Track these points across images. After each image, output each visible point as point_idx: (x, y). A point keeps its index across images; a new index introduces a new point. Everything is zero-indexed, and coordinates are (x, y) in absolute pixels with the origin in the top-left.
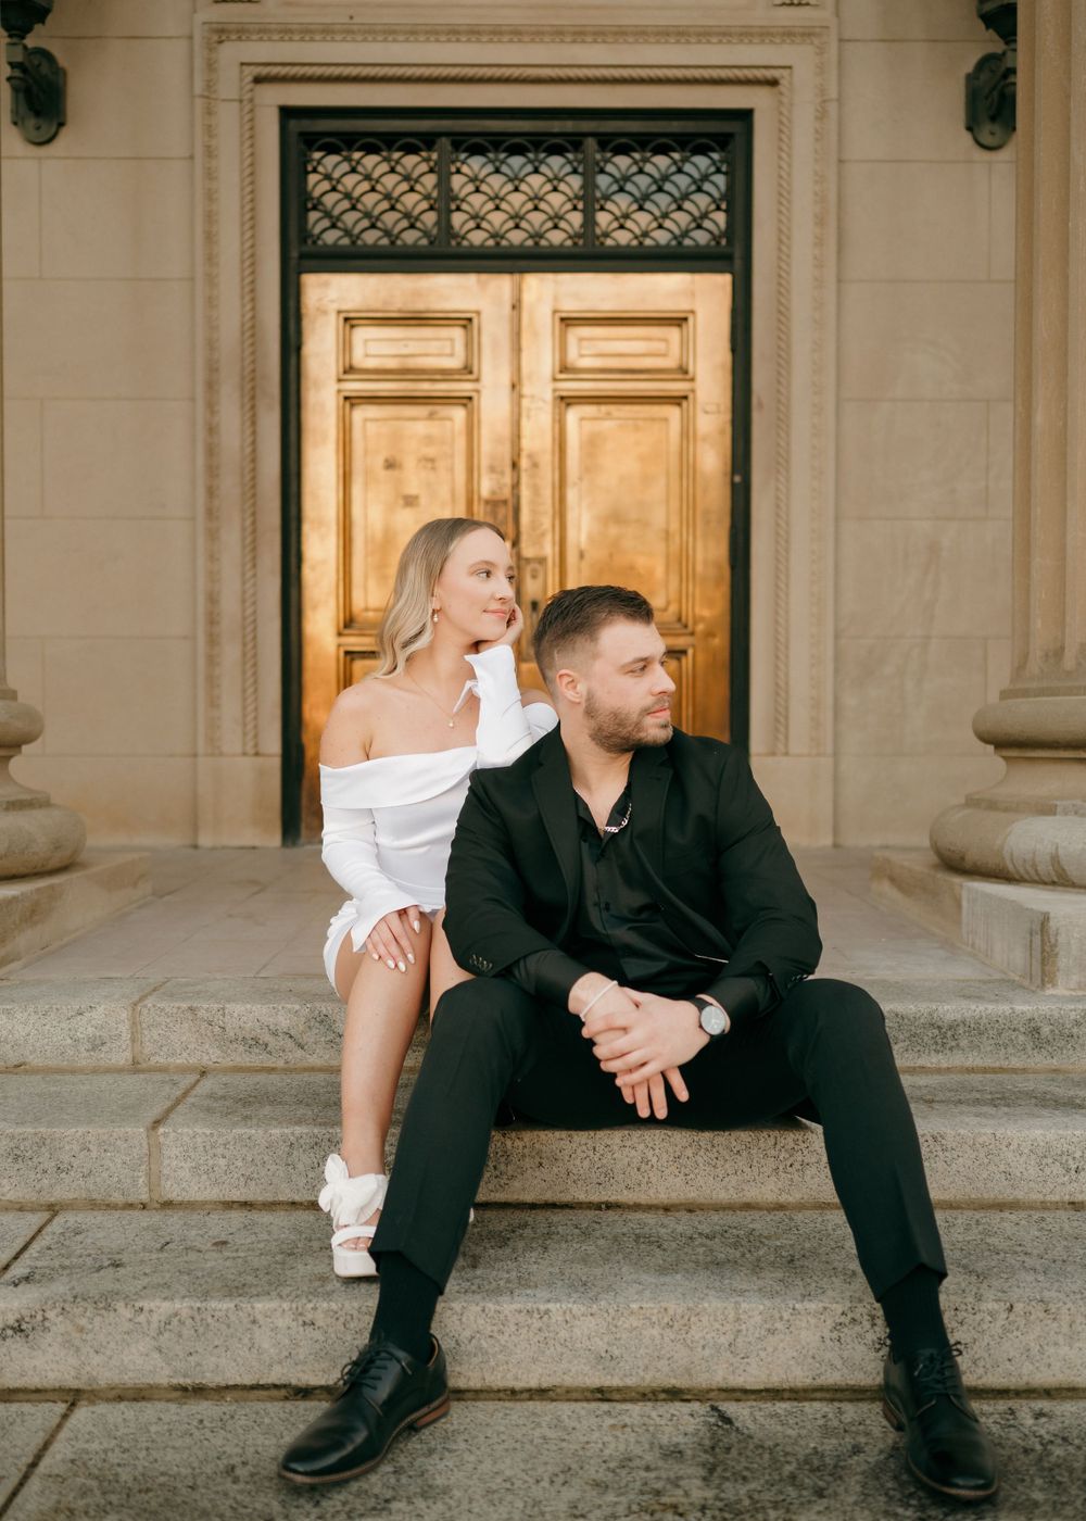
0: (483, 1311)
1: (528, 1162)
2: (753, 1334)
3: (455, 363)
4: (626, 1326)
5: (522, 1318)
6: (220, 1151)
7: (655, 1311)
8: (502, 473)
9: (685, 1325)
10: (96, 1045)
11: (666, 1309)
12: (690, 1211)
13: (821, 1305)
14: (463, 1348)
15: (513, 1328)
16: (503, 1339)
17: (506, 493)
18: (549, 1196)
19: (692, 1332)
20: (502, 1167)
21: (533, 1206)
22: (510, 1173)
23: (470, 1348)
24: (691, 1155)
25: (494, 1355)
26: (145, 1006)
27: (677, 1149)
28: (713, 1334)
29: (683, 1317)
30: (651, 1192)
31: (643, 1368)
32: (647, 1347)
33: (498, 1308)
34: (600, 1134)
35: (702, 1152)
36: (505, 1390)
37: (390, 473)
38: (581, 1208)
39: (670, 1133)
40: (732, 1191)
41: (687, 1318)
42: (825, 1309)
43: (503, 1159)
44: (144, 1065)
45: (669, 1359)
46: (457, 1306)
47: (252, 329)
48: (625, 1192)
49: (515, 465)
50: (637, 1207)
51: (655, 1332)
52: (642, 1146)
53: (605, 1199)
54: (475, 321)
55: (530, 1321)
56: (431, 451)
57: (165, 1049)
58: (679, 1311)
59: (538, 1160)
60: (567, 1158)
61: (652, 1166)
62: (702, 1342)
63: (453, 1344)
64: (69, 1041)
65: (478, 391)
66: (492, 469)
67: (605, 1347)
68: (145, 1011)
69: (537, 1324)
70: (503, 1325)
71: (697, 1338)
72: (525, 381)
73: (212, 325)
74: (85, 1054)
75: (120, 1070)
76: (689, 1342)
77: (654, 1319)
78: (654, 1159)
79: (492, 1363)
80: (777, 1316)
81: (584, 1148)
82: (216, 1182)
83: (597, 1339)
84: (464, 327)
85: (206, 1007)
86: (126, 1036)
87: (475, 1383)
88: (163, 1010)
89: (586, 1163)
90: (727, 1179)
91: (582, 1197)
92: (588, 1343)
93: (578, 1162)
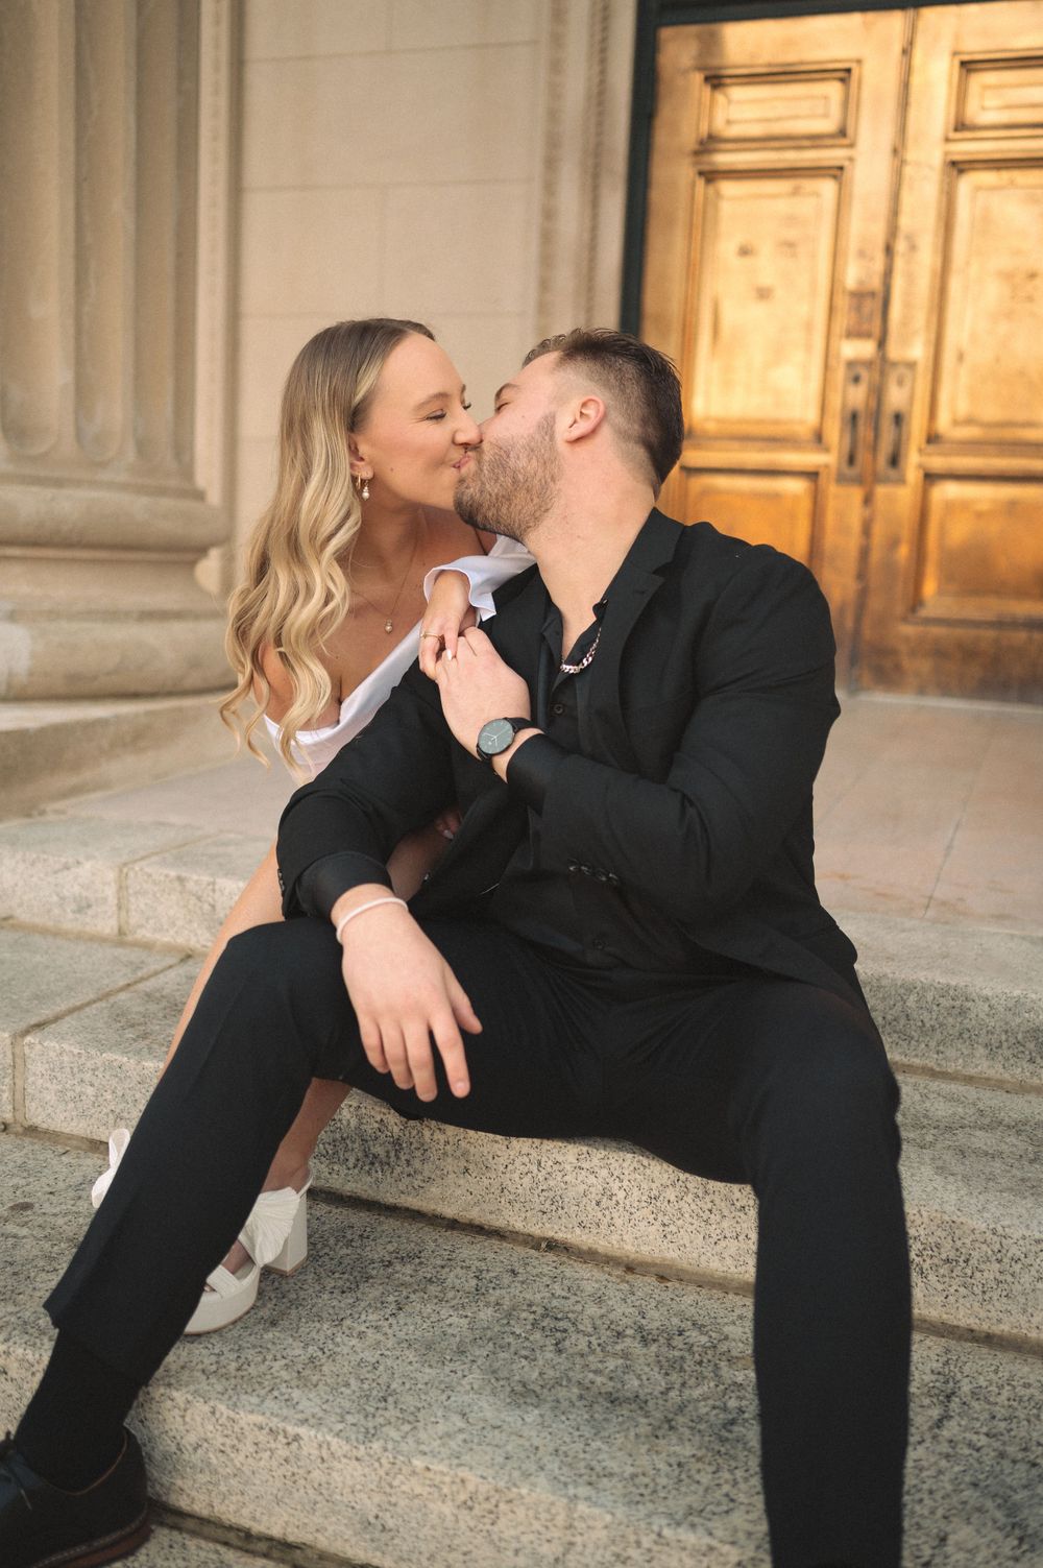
0: (213, 1413)
1: (450, 1164)
2: (593, 1554)
3: (828, 125)
4: (404, 1488)
5: (262, 1437)
6: (88, 1076)
7: (447, 1479)
8: (872, 259)
9: (491, 1512)
10: (83, 907)
11: (463, 1481)
12: (662, 1278)
13: (707, 1540)
14: (186, 1456)
15: (252, 1449)
16: (239, 1459)
17: (876, 283)
18: (475, 1215)
19: (502, 1523)
20: (417, 1164)
21: (453, 1225)
22: (426, 1174)
23: (196, 1458)
24: (673, 1199)
25: (226, 1477)
26: (133, 869)
27: (654, 1186)
28: (532, 1537)
29: (487, 1499)
30: (614, 1238)
31: (427, 1555)
32: (433, 1527)
33: (232, 1414)
34: (548, 1145)
35: (689, 1198)
36: (238, 1530)
37: (746, 261)
38: (514, 1241)
39: (645, 1162)
40: (729, 1261)
41: (493, 1501)
42: (711, 1549)
43: (418, 1154)
44: (130, 938)
45: (465, 1554)
46: (179, 1396)
47: (599, 96)
48: (578, 1231)
49: (889, 250)
50: (589, 1256)
51: (447, 1509)
52: (604, 1173)
53: (550, 1234)
54: (855, 73)
55: (273, 1445)
56: (791, 234)
57: (151, 922)
58: (484, 1488)
59: (463, 1163)
60: (502, 1168)
61: (618, 1203)
62: (515, 1545)
63: (173, 1448)
64: (55, 898)
65: (851, 159)
66: (862, 254)
67: (375, 1511)
68: (131, 874)
69: (283, 1452)
70: (239, 1440)
71: (506, 1535)
72: (910, 142)
73: (555, 93)
74: (70, 916)
75: (102, 940)
76: (495, 1537)
77: (445, 1490)
78: (621, 1195)
79: (223, 1488)
80: (632, 1538)
81: (526, 1160)
82: (83, 1115)
83: (364, 1496)
84: (842, 80)
85: (198, 878)
86: (112, 901)
87: (200, 1507)
88: (150, 876)
89: (527, 1180)
90: (723, 1243)
91: (519, 1226)
92: (351, 1498)
93: (516, 1176)
